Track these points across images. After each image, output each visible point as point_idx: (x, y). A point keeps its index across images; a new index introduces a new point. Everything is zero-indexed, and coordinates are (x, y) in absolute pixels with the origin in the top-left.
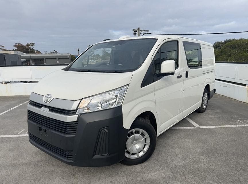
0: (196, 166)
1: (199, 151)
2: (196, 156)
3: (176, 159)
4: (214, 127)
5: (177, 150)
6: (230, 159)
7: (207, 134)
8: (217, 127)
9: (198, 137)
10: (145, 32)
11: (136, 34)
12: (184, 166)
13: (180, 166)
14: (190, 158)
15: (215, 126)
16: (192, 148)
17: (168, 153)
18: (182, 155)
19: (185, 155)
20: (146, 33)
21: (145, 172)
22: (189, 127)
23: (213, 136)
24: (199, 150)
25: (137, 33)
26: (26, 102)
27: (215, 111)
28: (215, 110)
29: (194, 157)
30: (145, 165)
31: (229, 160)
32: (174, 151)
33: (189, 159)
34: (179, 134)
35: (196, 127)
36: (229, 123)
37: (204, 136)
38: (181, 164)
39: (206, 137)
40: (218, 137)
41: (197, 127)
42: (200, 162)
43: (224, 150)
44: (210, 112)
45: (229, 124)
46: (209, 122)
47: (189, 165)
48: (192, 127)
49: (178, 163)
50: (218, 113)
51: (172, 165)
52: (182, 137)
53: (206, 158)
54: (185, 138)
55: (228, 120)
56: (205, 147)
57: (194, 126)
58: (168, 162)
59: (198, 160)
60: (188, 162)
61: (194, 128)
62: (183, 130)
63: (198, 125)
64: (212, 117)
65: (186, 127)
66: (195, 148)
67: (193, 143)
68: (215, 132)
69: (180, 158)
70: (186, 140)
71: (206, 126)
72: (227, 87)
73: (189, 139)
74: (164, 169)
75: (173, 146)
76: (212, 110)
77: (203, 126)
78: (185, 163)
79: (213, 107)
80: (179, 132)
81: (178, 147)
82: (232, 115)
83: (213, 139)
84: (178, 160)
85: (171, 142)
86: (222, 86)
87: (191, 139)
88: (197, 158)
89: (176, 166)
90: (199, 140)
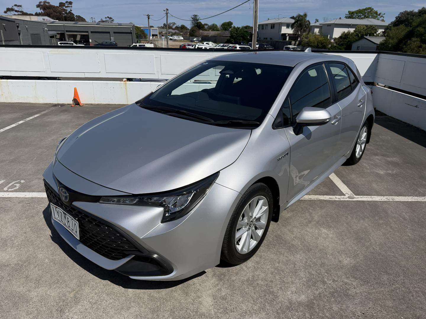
0: (335, 308)
1: (347, 261)
2: (338, 277)
3: (292, 283)
4: (384, 199)
5: (298, 256)
6: (416, 292)
7: (368, 217)
8: (390, 198)
9: (347, 224)
12: (309, 305)
13: (300, 304)
14: (324, 283)
15: (385, 197)
16: (332, 254)
17: (279, 263)
18: (309, 273)
19: (313, 272)
23: (381, 222)
24: (348, 259)
27: (389, 159)
28: (388, 157)
29: (334, 281)
30: (224, 294)
31: (413, 296)
32: (292, 258)
33: (322, 286)
34: (309, 212)
35: (347, 196)
36: (416, 190)
37: (362, 221)
38: (303, 298)
39: (366, 225)
40: (391, 227)
41: (349, 197)
42: (347, 295)
43: (403, 263)
44: (378, 161)
45: (417, 193)
46: (374, 185)
47: (321, 303)
48: (338, 197)
49: (296, 294)
50: (395, 164)
51: (282, 299)
52: (315, 221)
53: (361, 285)
54: (320, 225)
55: (415, 183)
56: (362, 253)
57: (342, 194)
58: (275, 290)
59: (341, 288)
60: (320, 294)
61: (342, 199)
62: (319, 202)
63: (352, 193)
64: (382, 172)
65: (325, 196)
66: (339, 252)
67: (336, 239)
68: (387, 213)
69: (304, 279)
70: (322, 229)
71: (366, 196)
72: (418, 106)
73: (329, 227)
74: (263, 309)
75: (292, 244)
76: (382, 156)
77: (362, 196)
78: (312, 295)
79: (384, 148)
80: (309, 207)
81: (301, 249)
82: (423, 172)
83: (380, 230)
84: (298, 286)
85: (289, 233)
86: (409, 105)
87: (333, 228)
88: (341, 283)
89: (290, 303)
90: (350, 233)
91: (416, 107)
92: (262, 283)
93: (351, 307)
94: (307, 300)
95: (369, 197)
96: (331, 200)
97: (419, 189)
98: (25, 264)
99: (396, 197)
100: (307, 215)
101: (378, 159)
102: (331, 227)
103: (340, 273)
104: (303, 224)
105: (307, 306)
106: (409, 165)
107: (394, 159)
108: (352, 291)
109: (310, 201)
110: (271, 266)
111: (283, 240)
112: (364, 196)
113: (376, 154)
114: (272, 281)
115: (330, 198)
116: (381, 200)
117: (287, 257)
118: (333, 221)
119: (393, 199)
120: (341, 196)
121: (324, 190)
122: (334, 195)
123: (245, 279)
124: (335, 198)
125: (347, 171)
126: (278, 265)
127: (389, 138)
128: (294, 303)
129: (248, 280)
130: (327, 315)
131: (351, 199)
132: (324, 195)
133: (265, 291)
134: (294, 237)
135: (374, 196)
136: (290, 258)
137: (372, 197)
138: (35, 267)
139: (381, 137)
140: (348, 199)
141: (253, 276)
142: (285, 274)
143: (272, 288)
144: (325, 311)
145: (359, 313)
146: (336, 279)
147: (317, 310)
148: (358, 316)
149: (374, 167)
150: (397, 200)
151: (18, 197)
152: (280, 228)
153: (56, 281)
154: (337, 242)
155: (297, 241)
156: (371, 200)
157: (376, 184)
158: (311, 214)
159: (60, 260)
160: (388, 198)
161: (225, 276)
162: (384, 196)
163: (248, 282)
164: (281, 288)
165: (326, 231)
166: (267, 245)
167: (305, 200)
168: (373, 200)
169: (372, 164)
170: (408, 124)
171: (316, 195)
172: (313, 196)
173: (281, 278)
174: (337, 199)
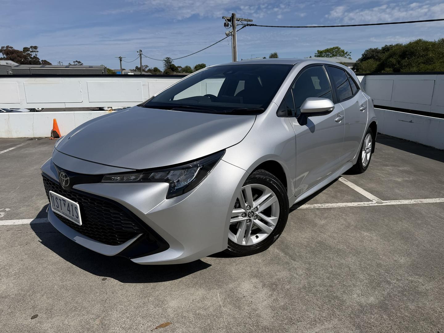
0: (412, 306)
2: (401, 276)
3: (354, 286)
4: (412, 202)
5: (350, 259)
7: (404, 219)
8: (418, 201)
9: (387, 226)
10: (246, 23)
11: (229, 26)
12: (383, 306)
13: (371, 306)
14: (389, 283)
15: (413, 200)
16: (384, 255)
17: (331, 267)
18: (369, 275)
19: (373, 273)
20: (248, 25)
21: (286, 327)
22: (359, 203)
23: (419, 222)
24: (403, 258)
25: (231, 24)
26: (6, 151)
27: (401, 169)
28: (399, 167)
29: (398, 280)
30: (282, 304)
32: (343, 261)
33: (387, 286)
34: (342, 218)
35: (374, 202)
36: (440, 193)
37: (400, 223)
38: (372, 299)
39: (406, 225)
40: (432, 226)
41: (377, 203)
42: (419, 293)
44: (391, 171)
45: (441, 195)
46: (397, 191)
47: (395, 303)
48: (366, 203)
49: (363, 297)
50: (409, 173)
51: (351, 303)
52: (352, 225)
53: (429, 282)
54: (360, 229)
55: (436, 187)
56: (415, 252)
57: (369, 200)
58: (338, 294)
59: (409, 286)
60: (388, 294)
61: (371, 205)
62: (349, 208)
63: (378, 198)
64: (400, 180)
65: (353, 203)
66: (390, 252)
67: (381, 240)
68: (421, 214)
69: (365, 281)
70: (362, 232)
71: (394, 201)
72: (412, 121)
73: (368, 230)
74: (333, 315)
75: (338, 249)
76: (393, 166)
77: (389, 201)
78: (381, 296)
79: (391, 160)
80: (341, 214)
81: (350, 253)
82: (438, 177)
83: (422, 229)
84: (362, 288)
85: (330, 239)
86: (402, 121)
87: (373, 230)
88: (407, 282)
89: (361, 306)
90: (394, 234)
91: (411, 122)
92: (321, 289)
93: (427, 304)
94: (377, 301)
95: (397, 201)
96: (360, 206)
97: (442, 192)
98: (28, 294)
99: (424, 199)
100: (342, 221)
101: (390, 169)
102: (371, 230)
103: (401, 272)
104: (341, 230)
105: (381, 307)
106: (422, 172)
107: (405, 168)
108: (422, 288)
109: (340, 208)
110: (324, 271)
111: (327, 246)
112: (392, 201)
113: (387, 165)
114: (331, 286)
115: (359, 205)
116: (410, 203)
117: (337, 261)
118: (371, 224)
119: (421, 202)
120: (369, 202)
121: (349, 198)
122: (362, 202)
123: (301, 286)
124: (363, 204)
125: (365, 181)
126: (331, 269)
127: (392, 152)
128: (366, 306)
129: (304, 287)
130: (406, 314)
131: (380, 204)
132: (351, 202)
133: (327, 296)
134: (337, 242)
135: (401, 200)
136: (341, 262)
137: (400, 201)
138: (43, 296)
139: (384, 151)
140: (377, 204)
141: (309, 283)
142: (343, 278)
143: (334, 293)
144: (402, 310)
145: (439, 309)
146: (399, 278)
147: (394, 311)
148: (439, 312)
149: (389, 176)
150: (426, 202)
151: (5, 224)
152: (319, 235)
153: (74, 309)
154: (384, 244)
155: (342, 245)
156: (400, 203)
157: (398, 189)
158: (345, 220)
159: (73, 285)
160: (416, 201)
161: (276, 285)
162: (411, 199)
163: (305, 289)
164: (344, 292)
165: (368, 234)
166: (311, 252)
167: (334, 208)
168: (402, 203)
169: (386, 174)
170: (405, 140)
171: (343, 203)
172: (341, 203)
173: (340, 282)
174: (366, 205)
